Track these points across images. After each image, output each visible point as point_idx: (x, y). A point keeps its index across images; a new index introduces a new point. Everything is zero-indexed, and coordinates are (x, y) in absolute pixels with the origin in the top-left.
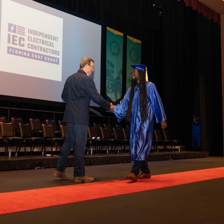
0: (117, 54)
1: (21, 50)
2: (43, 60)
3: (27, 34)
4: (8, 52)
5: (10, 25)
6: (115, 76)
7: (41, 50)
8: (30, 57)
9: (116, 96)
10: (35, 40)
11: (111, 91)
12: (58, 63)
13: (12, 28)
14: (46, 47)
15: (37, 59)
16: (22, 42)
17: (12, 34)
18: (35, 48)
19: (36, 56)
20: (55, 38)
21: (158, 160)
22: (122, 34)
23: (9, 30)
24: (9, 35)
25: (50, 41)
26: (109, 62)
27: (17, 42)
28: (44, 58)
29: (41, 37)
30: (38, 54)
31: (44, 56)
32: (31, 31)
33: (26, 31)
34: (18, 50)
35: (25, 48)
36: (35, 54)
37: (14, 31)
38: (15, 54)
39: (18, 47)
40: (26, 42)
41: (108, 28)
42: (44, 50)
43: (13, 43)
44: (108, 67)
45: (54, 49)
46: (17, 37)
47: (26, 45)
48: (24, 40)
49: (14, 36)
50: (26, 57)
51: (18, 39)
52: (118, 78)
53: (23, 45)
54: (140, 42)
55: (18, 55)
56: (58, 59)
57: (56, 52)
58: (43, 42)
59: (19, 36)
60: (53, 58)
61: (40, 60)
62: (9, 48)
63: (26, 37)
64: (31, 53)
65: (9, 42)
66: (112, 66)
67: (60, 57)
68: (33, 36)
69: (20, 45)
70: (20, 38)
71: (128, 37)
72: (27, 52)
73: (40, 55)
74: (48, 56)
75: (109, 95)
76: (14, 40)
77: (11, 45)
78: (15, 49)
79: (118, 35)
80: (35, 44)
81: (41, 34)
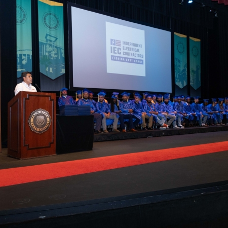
0: (183, 52)
1: (119, 57)
2: (133, 62)
3: (122, 45)
4: (112, 59)
5: (112, 40)
6: (181, 69)
7: (131, 55)
8: (125, 61)
9: (183, 84)
10: (128, 49)
11: (179, 80)
12: (143, 64)
13: (113, 42)
14: (134, 53)
15: (129, 62)
16: (120, 51)
17: (113, 46)
18: (128, 54)
19: (128, 60)
20: (140, 46)
21: (222, 130)
22: (185, 36)
23: (111, 44)
24: (111, 47)
25: (137, 48)
26: (176, 59)
27: (116, 52)
28: (133, 61)
29: (131, 46)
30: (129, 59)
31: (134, 59)
32: (124, 43)
33: (122, 43)
34: (118, 57)
35: (122, 55)
36: (128, 58)
37: (114, 44)
38: (115, 60)
39: (117, 55)
40: (122, 51)
41: (175, 33)
42: (134, 55)
43: (114, 53)
44: (176, 63)
45: (139, 53)
46: (116, 48)
47: (122, 53)
48: (120, 50)
49: (114, 48)
50: (123, 61)
51: (116, 49)
52: (184, 70)
53: (120, 53)
54: (199, 40)
55: (117, 60)
56: (143, 60)
57: (141, 56)
58: (133, 50)
59: (117, 47)
60: (139, 60)
61: (131, 62)
62: (112, 56)
63: (121, 48)
64: (125, 58)
65: (112, 52)
66: (179, 61)
67: (144, 59)
68: (126, 46)
69: (118, 53)
70: (118, 48)
71: (190, 38)
72: (123, 58)
73: (131, 59)
74: (136, 59)
75: (177, 84)
76: (114, 50)
77: (113, 54)
78: (115, 57)
79: (182, 38)
80: (128, 51)
81: (131, 44)
